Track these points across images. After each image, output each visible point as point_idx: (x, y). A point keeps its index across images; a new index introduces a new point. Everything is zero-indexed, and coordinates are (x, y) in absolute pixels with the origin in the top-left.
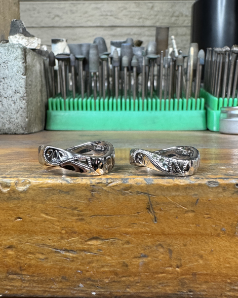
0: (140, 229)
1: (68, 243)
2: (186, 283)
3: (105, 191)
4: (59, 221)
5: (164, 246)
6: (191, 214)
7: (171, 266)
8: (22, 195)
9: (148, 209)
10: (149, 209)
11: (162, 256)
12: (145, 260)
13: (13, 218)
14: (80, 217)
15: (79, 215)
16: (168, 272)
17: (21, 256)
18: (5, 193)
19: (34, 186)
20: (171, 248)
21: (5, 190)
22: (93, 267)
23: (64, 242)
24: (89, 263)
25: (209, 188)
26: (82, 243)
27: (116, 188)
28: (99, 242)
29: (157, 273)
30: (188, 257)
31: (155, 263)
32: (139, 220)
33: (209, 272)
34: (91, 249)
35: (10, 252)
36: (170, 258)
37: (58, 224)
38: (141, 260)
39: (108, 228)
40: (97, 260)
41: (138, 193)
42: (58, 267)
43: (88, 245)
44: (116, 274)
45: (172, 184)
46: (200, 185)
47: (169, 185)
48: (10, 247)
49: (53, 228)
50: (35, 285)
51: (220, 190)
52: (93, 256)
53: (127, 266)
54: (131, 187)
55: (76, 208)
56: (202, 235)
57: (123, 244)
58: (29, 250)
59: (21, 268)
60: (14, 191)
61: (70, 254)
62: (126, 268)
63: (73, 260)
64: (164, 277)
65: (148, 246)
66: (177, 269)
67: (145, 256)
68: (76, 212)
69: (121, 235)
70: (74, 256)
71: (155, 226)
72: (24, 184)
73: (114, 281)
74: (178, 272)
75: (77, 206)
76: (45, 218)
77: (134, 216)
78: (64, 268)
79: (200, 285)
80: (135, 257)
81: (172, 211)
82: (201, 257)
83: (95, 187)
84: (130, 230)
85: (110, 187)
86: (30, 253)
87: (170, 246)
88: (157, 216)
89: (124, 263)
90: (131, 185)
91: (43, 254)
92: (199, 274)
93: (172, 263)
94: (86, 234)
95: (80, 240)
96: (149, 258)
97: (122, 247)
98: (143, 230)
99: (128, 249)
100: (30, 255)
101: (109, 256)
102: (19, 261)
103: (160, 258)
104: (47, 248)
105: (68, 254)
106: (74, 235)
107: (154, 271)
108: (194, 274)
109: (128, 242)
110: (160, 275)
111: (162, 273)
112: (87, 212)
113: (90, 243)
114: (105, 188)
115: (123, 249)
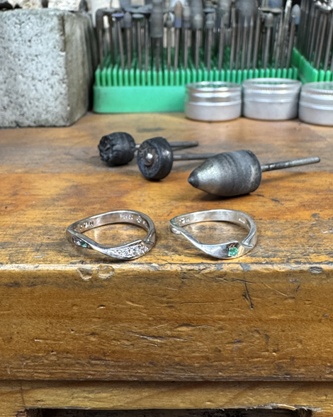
0: (235, 316)
1: (156, 329)
2: (283, 367)
3: (198, 278)
4: (146, 309)
5: (260, 332)
6: (290, 301)
7: (268, 351)
8: (106, 283)
9: (245, 296)
11: (258, 341)
12: (239, 345)
13: (96, 307)
14: (169, 305)
15: (168, 303)
16: (263, 357)
17: (104, 343)
18: (86, 282)
19: (119, 274)
20: (268, 334)
21: (87, 278)
22: (183, 353)
23: (151, 329)
24: (179, 348)
25: (312, 274)
26: (171, 330)
27: (209, 276)
28: (190, 328)
29: (252, 358)
30: (286, 342)
31: (250, 348)
32: (234, 307)
33: (308, 356)
34: (182, 335)
35: (92, 339)
36: (267, 343)
37: (145, 311)
38: (235, 345)
39: (199, 314)
40: (188, 346)
42: (145, 353)
43: (179, 331)
44: (208, 359)
45: (271, 271)
46: (302, 271)
47: (268, 272)
48: (93, 334)
49: (140, 315)
50: (119, 369)
51: (324, 277)
52: (183, 342)
53: (220, 351)
55: (164, 296)
56: (302, 321)
57: (216, 331)
58: (113, 337)
59: (104, 354)
60: (96, 279)
61: (158, 341)
62: (219, 353)
63: (161, 346)
64: (259, 361)
65: (243, 332)
66: (274, 353)
67: (239, 342)
68: (165, 299)
69: (214, 321)
70: (163, 342)
71: (250, 312)
72: (107, 271)
74: (274, 356)
75: (166, 294)
76: (131, 306)
77: (229, 303)
78: (152, 353)
79: (298, 368)
80: (229, 343)
81: (270, 298)
82: (301, 342)
84: (224, 316)
85: (203, 274)
86: (114, 339)
87: (268, 332)
88: (254, 303)
89: (217, 348)
91: (128, 340)
92: (297, 359)
93: (269, 348)
94: (176, 321)
95: (169, 327)
96: (244, 344)
97: (214, 332)
98: (238, 317)
99: (222, 334)
100: (114, 342)
101: (200, 341)
102: (103, 347)
103: (256, 343)
104: (133, 334)
105: (156, 340)
106: (163, 322)
107: (249, 355)
108: (293, 359)
109: (221, 329)
110: (256, 360)
111: (257, 358)
112: (178, 300)
113: (179, 329)
114: (197, 276)
115: (215, 335)
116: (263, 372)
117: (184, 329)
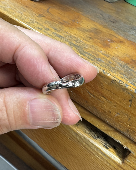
0: (122, 105)
2: (129, 132)
3: (117, 85)
5: (128, 116)
7: (127, 123)
10: (130, 101)
11: (125, 118)
12: (118, 115)
16: (125, 125)
20: (130, 118)
26: (98, 96)
27: (121, 87)
28: (105, 99)
29: (120, 122)
31: (121, 118)
36: (128, 121)
41: (129, 93)
43: (100, 98)
44: (105, 112)
53: (110, 112)
54: (127, 89)
55: (102, 84)
57: (113, 105)
64: (122, 125)
69: (114, 102)
71: (129, 108)
73: (103, 114)
74: (128, 127)
77: (123, 100)
79: (134, 136)
80: (115, 112)
83: (113, 81)
84: (118, 103)
88: (132, 105)
89: (110, 111)
90: (128, 89)
93: (128, 123)
96: (120, 116)
98: (123, 106)
99: (114, 108)
107: (120, 120)
108: (134, 131)
109: (115, 106)
111: (122, 123)
112: (106, 88)
113: (101, 97)
114: (117, 84)
115: (112, 107)
116: (121, 129)
117: (103, 98)
